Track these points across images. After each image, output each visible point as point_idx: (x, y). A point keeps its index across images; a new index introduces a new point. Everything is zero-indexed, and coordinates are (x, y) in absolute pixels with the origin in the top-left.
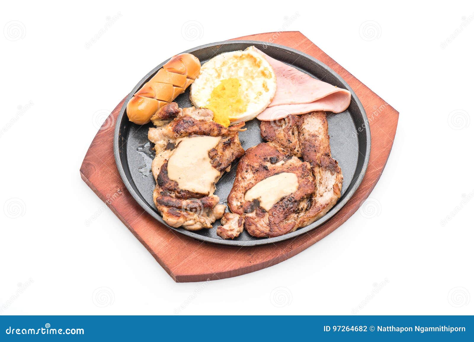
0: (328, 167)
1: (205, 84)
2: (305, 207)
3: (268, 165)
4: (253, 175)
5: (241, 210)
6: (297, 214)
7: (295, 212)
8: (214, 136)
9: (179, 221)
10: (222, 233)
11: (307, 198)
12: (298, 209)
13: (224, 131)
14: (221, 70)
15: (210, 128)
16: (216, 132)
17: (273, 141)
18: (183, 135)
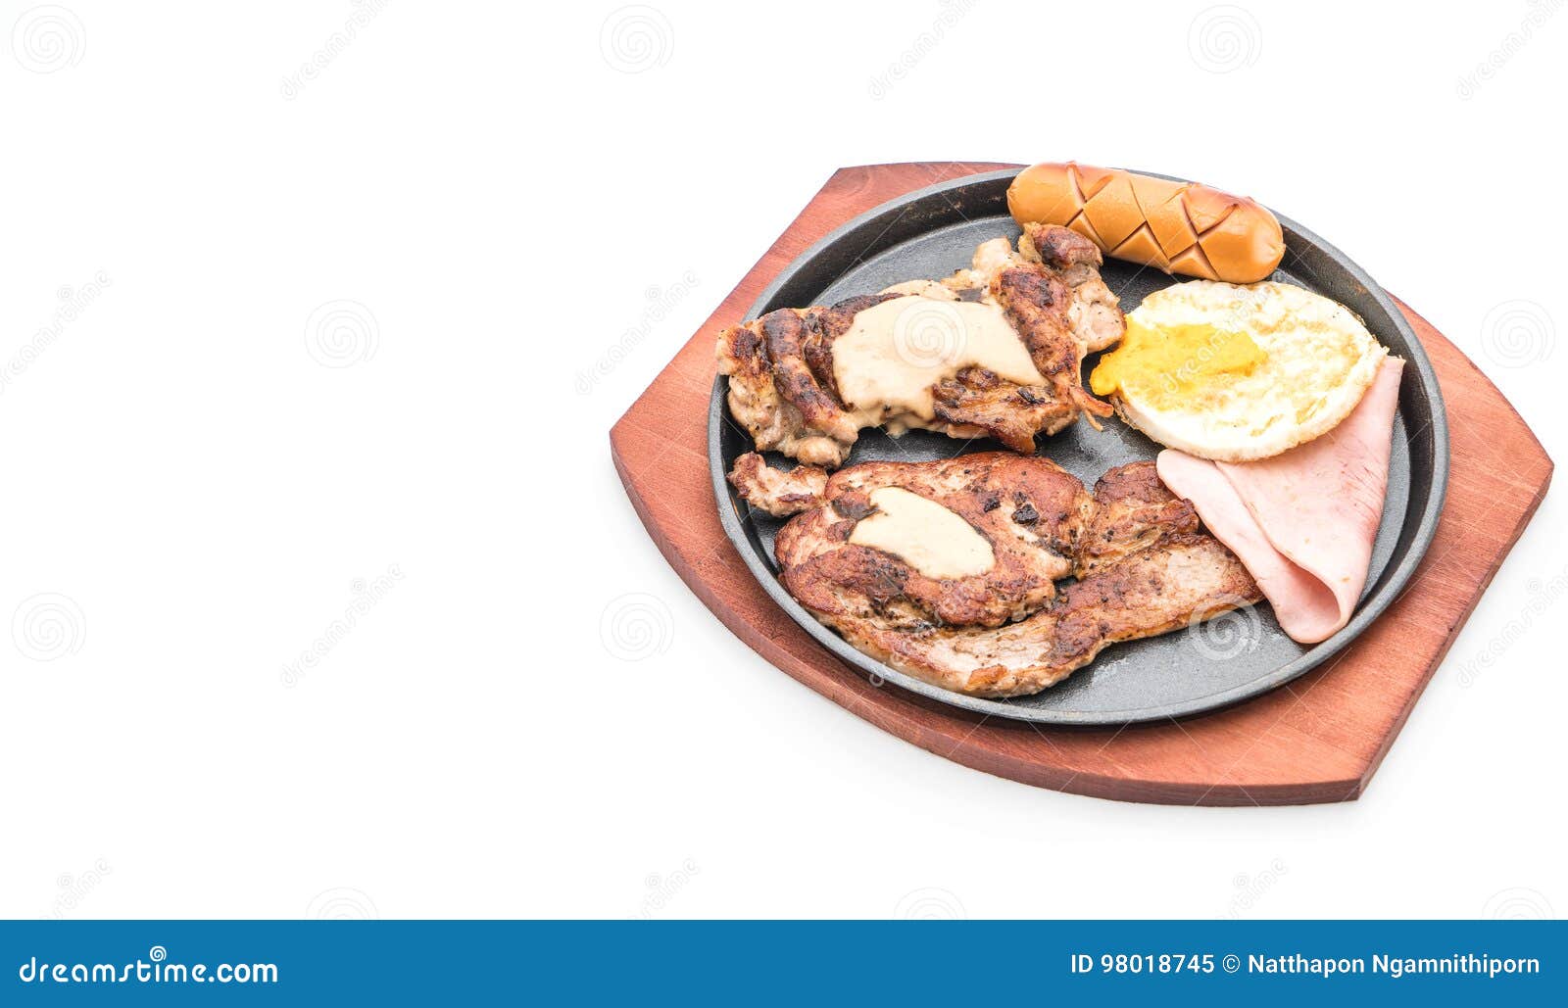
0: (1062, 641)
2: (901, 621)
3: (1008, 509)
4: (959, 488)
5: (838, 494)
6: (870, 611)
7: (873, 601)
8: (1035, 363)
10: (740, 466)
11: (930, 616)
12: (884, 607)
13: (1064, 380)
14: (1291, 328)
15: (1048, 342)
16: (1050, 364)
17: (1097, 501)
18: (1005, 301)
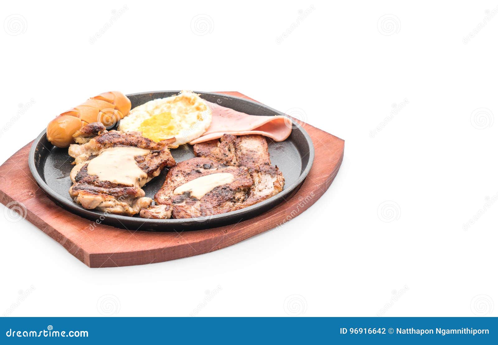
0: (268, 171)
1: (135, 120)
2: (242, 198)
3: (202, 170)
4: (184, 178)
5: (170, 202)
6: (233, 203)
7: (230, 200)
8: (141, 148)
9: (96, 199)
10: (146, 213)
11: (244, 190)
12: (234, 198)
13: (152, 145)
14: (153, 112)
15: (137, 140)
16: (144, 145)
17: (207, 156)
18: (107, 146)
